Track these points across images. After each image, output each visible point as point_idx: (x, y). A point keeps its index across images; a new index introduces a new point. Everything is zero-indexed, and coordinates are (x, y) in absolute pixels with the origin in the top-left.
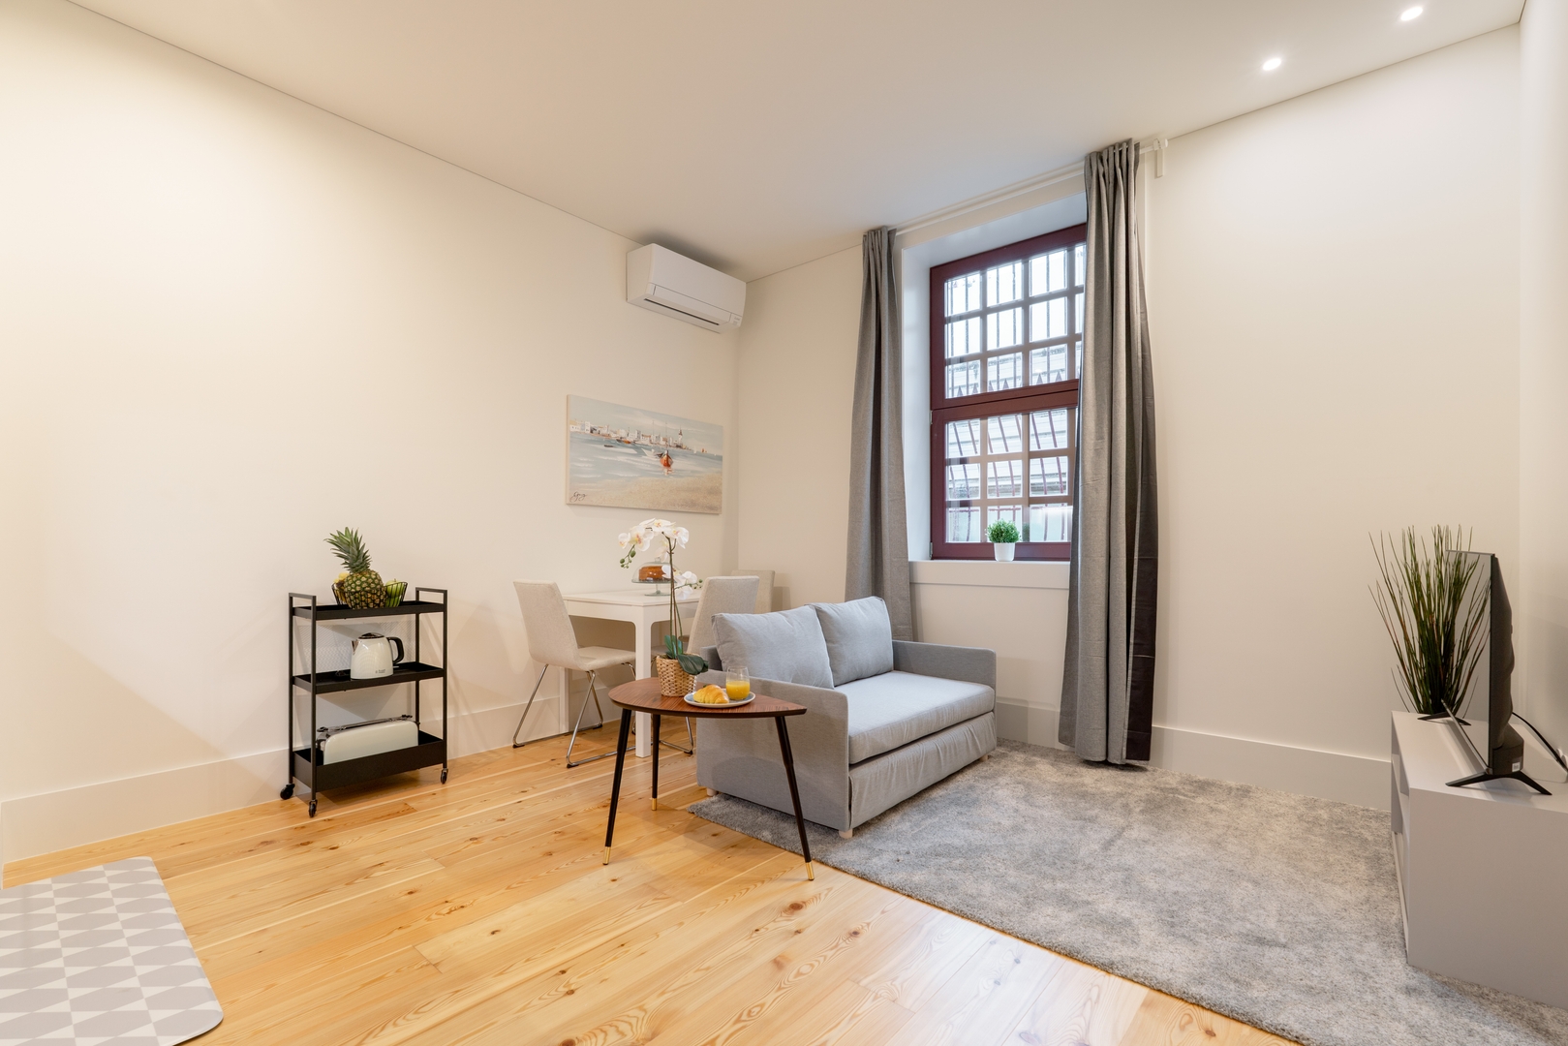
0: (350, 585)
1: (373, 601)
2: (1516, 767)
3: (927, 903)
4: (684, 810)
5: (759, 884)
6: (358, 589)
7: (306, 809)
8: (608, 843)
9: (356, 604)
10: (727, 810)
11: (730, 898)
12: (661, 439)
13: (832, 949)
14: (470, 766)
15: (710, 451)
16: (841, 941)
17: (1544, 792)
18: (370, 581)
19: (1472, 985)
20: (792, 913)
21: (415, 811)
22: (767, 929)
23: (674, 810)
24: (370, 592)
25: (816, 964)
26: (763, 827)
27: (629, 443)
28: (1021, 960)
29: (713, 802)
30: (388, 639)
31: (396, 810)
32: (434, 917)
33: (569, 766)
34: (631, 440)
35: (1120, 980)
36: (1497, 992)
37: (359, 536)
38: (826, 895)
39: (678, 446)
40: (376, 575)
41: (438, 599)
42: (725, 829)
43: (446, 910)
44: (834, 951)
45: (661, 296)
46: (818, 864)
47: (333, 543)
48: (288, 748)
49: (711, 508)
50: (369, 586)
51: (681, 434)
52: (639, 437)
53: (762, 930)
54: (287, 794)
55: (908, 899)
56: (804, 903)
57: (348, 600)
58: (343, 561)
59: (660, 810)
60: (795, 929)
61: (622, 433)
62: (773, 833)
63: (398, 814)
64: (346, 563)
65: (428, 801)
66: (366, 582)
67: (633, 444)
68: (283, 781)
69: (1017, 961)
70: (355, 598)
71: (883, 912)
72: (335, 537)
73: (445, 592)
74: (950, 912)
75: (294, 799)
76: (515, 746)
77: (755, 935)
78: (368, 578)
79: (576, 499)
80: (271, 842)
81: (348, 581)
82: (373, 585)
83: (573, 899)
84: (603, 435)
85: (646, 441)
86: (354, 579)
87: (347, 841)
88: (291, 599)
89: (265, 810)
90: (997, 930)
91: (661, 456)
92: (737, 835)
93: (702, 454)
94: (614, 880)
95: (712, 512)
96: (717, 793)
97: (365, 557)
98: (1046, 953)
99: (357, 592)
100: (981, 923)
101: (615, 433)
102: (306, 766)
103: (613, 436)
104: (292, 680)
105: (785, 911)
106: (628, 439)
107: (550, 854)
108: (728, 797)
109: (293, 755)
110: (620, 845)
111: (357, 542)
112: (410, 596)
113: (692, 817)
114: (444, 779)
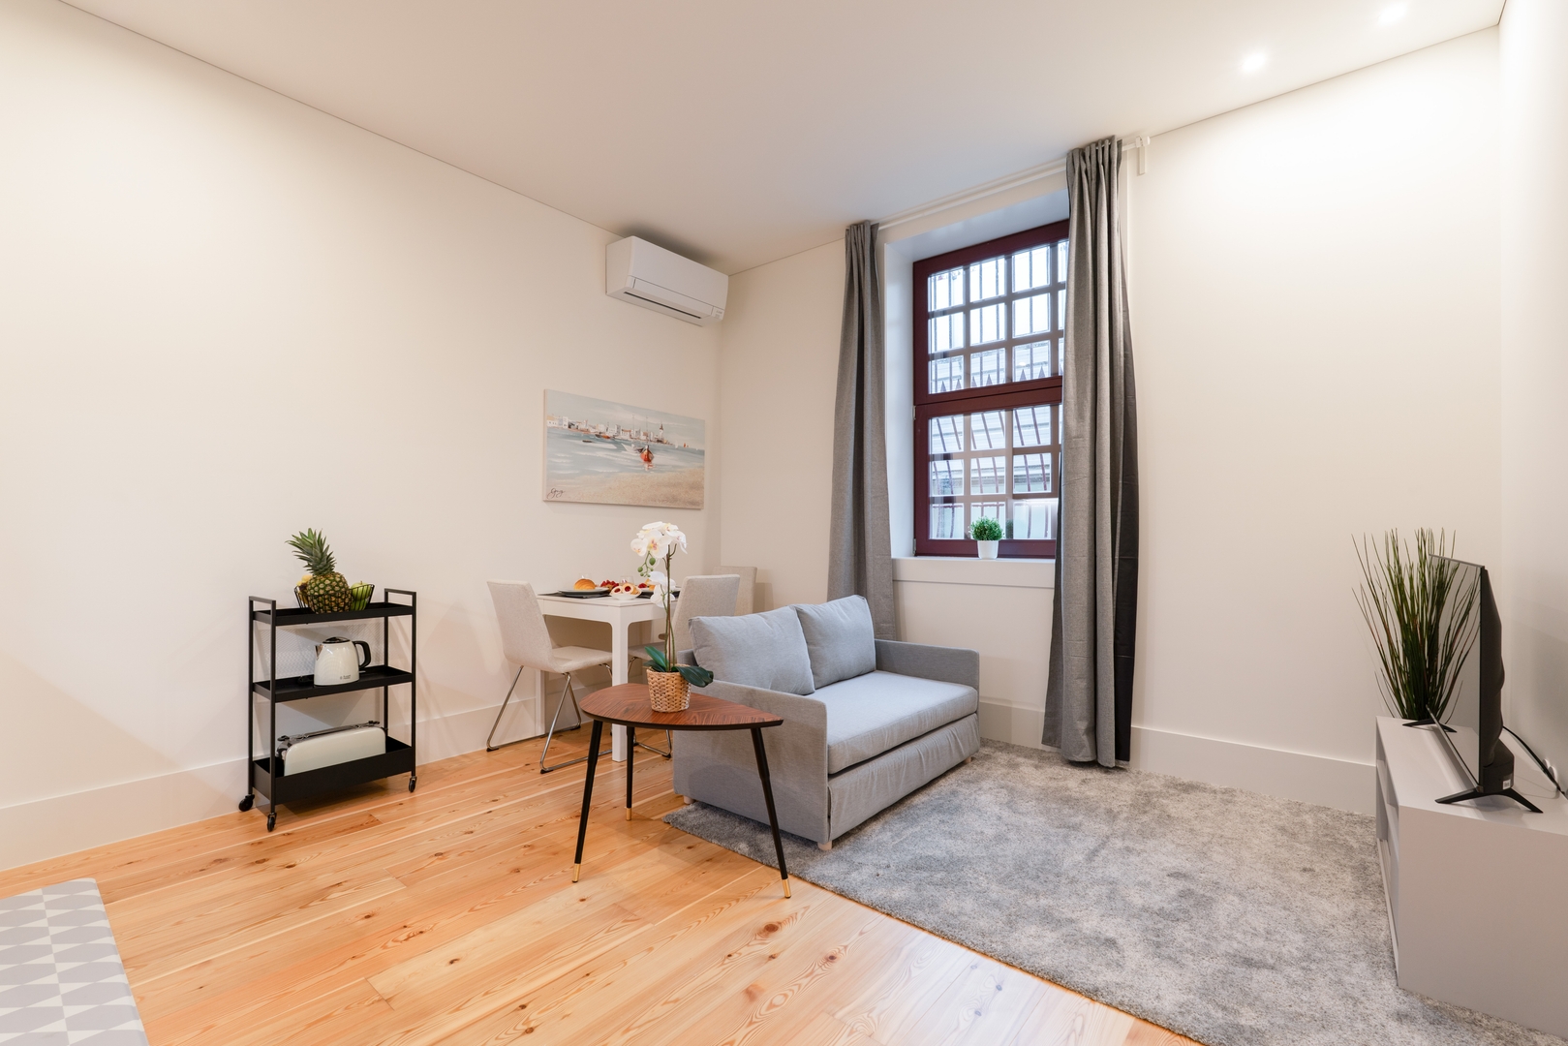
0: (313, 588)
1: (338, 605)
2: (1506, 785)
3: (907, 922)
4: (660, 820)
5: (734, 903)
6: (322, 592)
7: (265, 821)
8: (578, 860)
9: (319, 608)
10: (704, 820)
11: (703, 919)
12: (642, 433)
13: (807, 976)
14: (440, 772)
15: (692, 445)
16: (817, 967)
17: (1534, 810)
18: (334, 583)
19: (1464, 1009)
20: (767, 936)
21: (380, 823)
22: (740, 954)
23: (649, 820)
24: (334, 595)
25: (790, 994)
26: (738, 838)
27: (608, 438)
28: (1003, 987)
29: (689, 812)
30: (355, 643)
31: (360, 822)
32: (390, 944)
33: (543, 772)
34: (611, 435)
35: (1106, 1008)
36: (1489, 1018)
37: (323, 537)
38: (803, 914)
39: (658, 441)
40: (341, 577)
41: (407, 601)
42: (700, 840)
43: (404, 936)
44: (809, 978)
45: (641, 289)
46: (796, 879)
47: (294, 544)
48: (247, 757)
49: (693, 503)
50: (333, 589)
51: (662, 428)
52: (618, 432)
53: (735, 956)
54: (246, 805)
55: (888, 918)
56: (780, 923)
57: (311, 603)
58: (306, 563)
59: (635, 820)
60: (770, 954)
61: (602, 428)
62: (750, 845)
63: (361, 826)
64: (309, 565)
65: (394, 811)
66: (330, 585)
67: (612, 439)
68: (243, 792)
69: (999, 988)
70: (319, 602)
71: (861, 933)
72: (298, 539)
73: (414, 595)
74: (931, 932)
75: (254, 811)
76: (489, 750)
77: (727, 961)
78: (332, 581)
79: (554, 496)
80: (225, 860)
81: (311, 584)
82: (337, 588)
83: (539, 922)
84: (582, 431)
85: (626, 436)
86: (317, 582)
87: (305, 858)
88: (251, 603)
89: (222, 823)
90: (978, 952)
91: (641, 451)
92: (713, 847)
93: (684, 449)
94: (583, 900)
95: (694, 507)
96: (694, 801)
97: (329, 559)
98: (1029, 977)
99: (320, 595)
100: (962, 944)
101: (594, 428)
102: (265, 777)
103: (592, 431)
104: (253, 687)
105: (760, 933)
106: (607, 434)
107: (517, 871)
108: (705, 806)
109: (253, 764)
110: (591, 860)
111: (320, 543)
112: (378, 597)
113: (668, 828)
114: (412, 788)
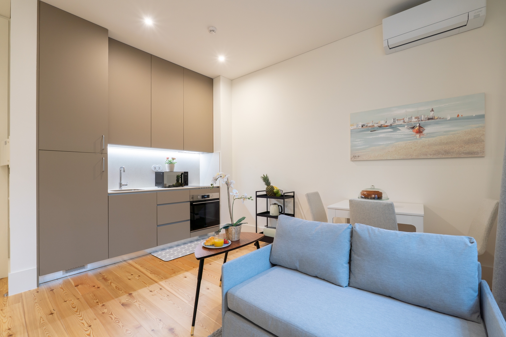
6: (268, 191)
12: (414, 118)
18: (272, 188)
24: (272, 192)
27: (387, 126)
30: (279, 206)
34: (389, 124)
39: (429, 119)
49: (475, 153)
51: (432, 110)
52: (394, 122)
61: (382, 122)
79: (355, 158)
84: (369, 127)
85: (400, 122)
91: (413, 128)
95: (470, 156)
97: (269, 182)
101: (378, 124)
103: (376, 125)
106: (386, 125)
